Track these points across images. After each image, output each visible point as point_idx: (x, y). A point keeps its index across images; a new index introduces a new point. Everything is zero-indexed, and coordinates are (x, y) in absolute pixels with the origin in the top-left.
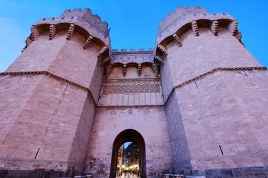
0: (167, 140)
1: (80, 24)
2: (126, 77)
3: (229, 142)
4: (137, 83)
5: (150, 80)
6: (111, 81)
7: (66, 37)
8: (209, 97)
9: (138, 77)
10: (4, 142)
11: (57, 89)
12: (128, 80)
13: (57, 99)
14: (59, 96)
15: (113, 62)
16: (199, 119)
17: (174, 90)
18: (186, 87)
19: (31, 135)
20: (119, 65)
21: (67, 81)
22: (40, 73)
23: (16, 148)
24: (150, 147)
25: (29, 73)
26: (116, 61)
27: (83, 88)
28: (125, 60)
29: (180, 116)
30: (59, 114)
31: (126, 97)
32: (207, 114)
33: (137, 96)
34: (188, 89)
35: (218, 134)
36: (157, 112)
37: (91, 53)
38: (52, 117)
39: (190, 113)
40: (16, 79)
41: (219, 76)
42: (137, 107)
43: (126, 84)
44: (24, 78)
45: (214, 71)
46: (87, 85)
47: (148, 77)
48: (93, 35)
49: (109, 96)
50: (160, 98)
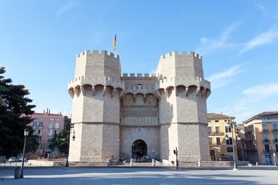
4: (143, 109)
5: (151, 107)
6: (126, 106)
7: (103, 95)
9: (144, 104)
11: (108, 129)
14: (110, 132)
17: (161, 125)
25: (95, 123)
28: (135, 91)
31: (136, 119)
33: (143, 119)
36: (154, 130)
43: (136, 109)
44: (94, 126)
47: (151, 104)
48: (115, 87)
49: (126, 118)
50: (157, 121)
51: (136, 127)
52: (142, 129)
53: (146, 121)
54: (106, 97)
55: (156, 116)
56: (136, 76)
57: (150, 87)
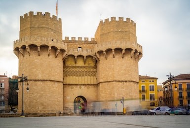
4: (83, 70)
6: (68, 67)
7: (48, 55)
8: (109, 90)
9: (83, 65)
12: (78, 67)
14: (55, 89)
26: (70, 53)
31: (77, 78)
33: (83, 78)
34: (104, 85)
36: (93, 88)
37: (59, 58)
39: (103, 95)
41: (114, 84)
42: (83, 85)
43: (77, 69)
45: (113, 81)
46: (62, 80)
47: (90, 65)
48: (59, 49)
49: (68, 77)
50: (95, 80)
51: (77, 85)
52: (83, 87)
53: (86, 80)
54: (51, 57)
55: (94, 76)
56: (77, 39)
57: (89, 51)
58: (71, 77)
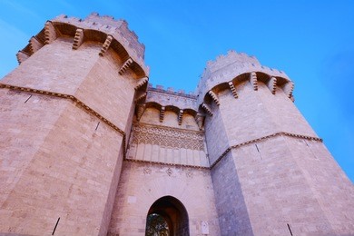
0: (215, 214)
1: (119, 39)
2: (163, 124)
3: (298, 221)
5: (192, 132)
6: (144, 125)
7: (100, 52)
8: (273, 164)
9: (178, 127)
10: (5, 205)
11: (85, 126)
12: (166, 128)
13: (85, 141)
15: (148, 100)
16: (263, 190)
17: (229, 150)
18: (245, 149)
19: (49, 196)
20: (155, 106)
21: (99, 116)
22: (62, 96)
23: (24, 216)
24: (195, 223)
25: (44, 93)
26: (152, 100)
27: (118, 130)
28: (164, 101)
29: (239, 185)
30: (88, 164)
31: (163, 150)
32: (272, 185)
33: (176, 151)
34: (247, 152)
35: (286, 210)
36: (201, 176)
37: (128, 81)
38: (78, 168)
39: (251, 182)
40: (22, 98)
41: (283, 142)
42: (178, 166)
43: (163, 132)
44: (36, 100)
45: (278, 134)
46: (123, 127)
47: (191, 128)
48: (131, 57)
49: (141, 146)
50: (205, 158)
51: (161, 165)
53: (183, 156)
55: (202, 149)
58: (149, 146)
